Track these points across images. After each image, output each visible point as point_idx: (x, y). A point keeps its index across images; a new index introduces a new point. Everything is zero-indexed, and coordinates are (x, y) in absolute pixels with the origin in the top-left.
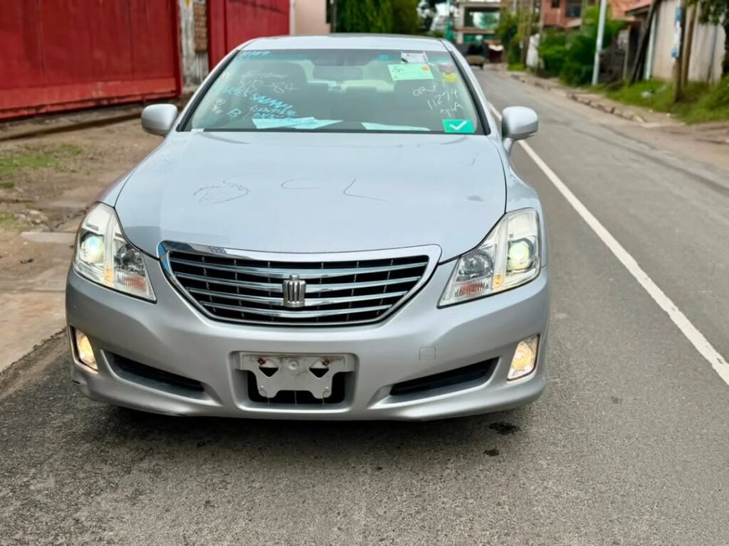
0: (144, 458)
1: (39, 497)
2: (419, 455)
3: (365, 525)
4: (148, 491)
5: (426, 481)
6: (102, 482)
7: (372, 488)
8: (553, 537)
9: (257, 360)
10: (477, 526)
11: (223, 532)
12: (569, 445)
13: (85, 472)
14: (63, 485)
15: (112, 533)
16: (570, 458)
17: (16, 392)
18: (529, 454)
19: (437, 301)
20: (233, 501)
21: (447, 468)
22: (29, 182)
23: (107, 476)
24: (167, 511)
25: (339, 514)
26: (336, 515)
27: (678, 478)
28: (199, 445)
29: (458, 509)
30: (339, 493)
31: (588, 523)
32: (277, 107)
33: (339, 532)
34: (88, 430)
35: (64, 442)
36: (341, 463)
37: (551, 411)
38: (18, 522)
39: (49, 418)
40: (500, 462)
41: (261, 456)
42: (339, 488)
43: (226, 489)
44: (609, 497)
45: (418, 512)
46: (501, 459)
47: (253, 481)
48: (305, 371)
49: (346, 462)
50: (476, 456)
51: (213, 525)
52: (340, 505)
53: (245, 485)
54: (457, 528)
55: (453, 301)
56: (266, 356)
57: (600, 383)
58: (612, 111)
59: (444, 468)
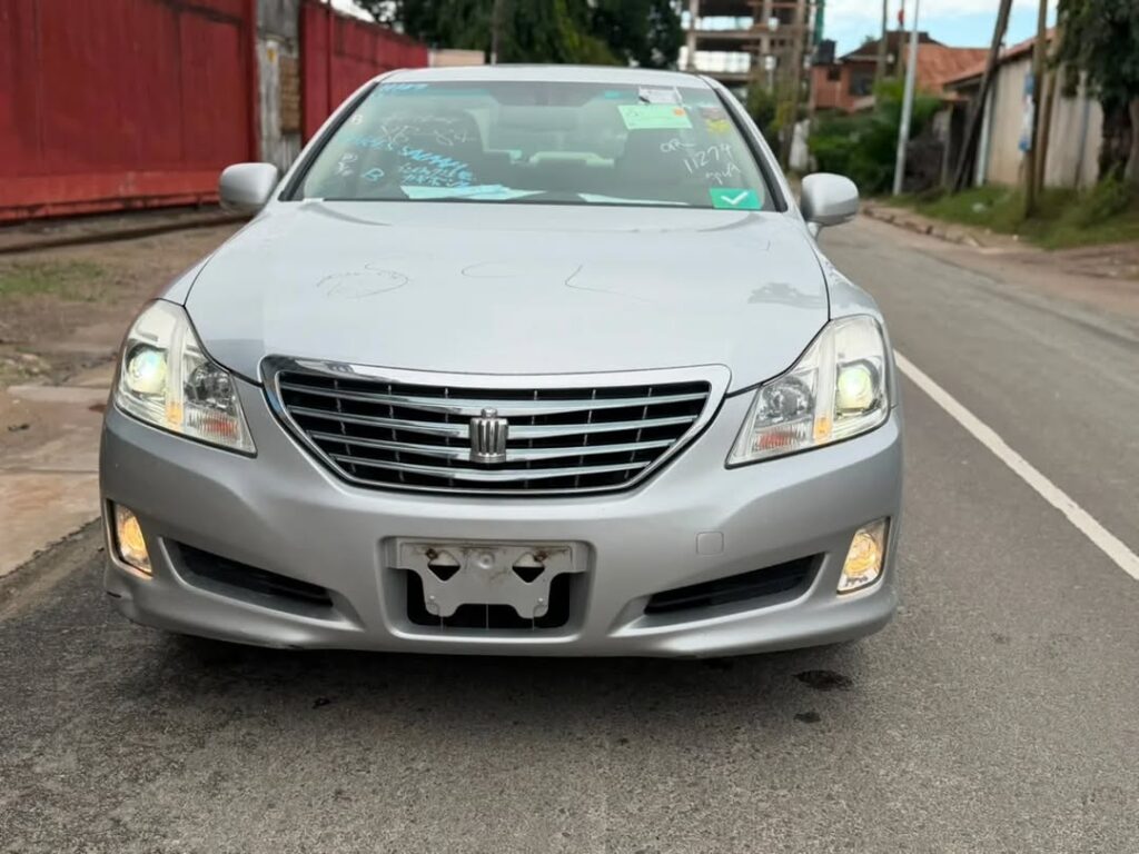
0: (227, 723)
1: (50, 784)
2: (688, 720)
3: (608, 830)
4: (236, 775)
5: (703, 761)
6: (157, 761)
7: (614, 770)
9: (424, 552)
10: (797, 831)
11: (367, 840)
12: (934, 707)
13: (127, 745)
14: (90, 766)
15: (178, 842)
16: (939, 727)
17: (5, 621)
18: (870, 720)
19: (725, 458)
20: (382, 790)
21: (736, 741)
22: (20, 313)
23: (165, 752)
24: (271, 806)
25: (562, 811)
26: (558, 813)
27: (1119, 757)
28: (318, 704)
29: (762, 804)
30: (559, 778)
31: (982, 827)
32: (442, 165)
33: (564, 840)
34: (130, 679)
35: (90, 699)
36: (557, 732)
37: (896, 655)
38: (15, 823)
39: (64, 662)
40: (823, 732)
41: (423, 721)
42: (559, 770)
43: (369, 772)
44: (1012, 786)
45: (696, 810)
46: (824, 727)
47: (413, 759)
48: (505, 572)
49: (567, 731)
50: (783, 722)
51: (350, 828)
52: (563, 798)
53: (399, 766)
54: (764, 834)
55: (749, 457)
56: (441, 545)
57: (971, 613)
58: (929, 232)
59: (732, 741)
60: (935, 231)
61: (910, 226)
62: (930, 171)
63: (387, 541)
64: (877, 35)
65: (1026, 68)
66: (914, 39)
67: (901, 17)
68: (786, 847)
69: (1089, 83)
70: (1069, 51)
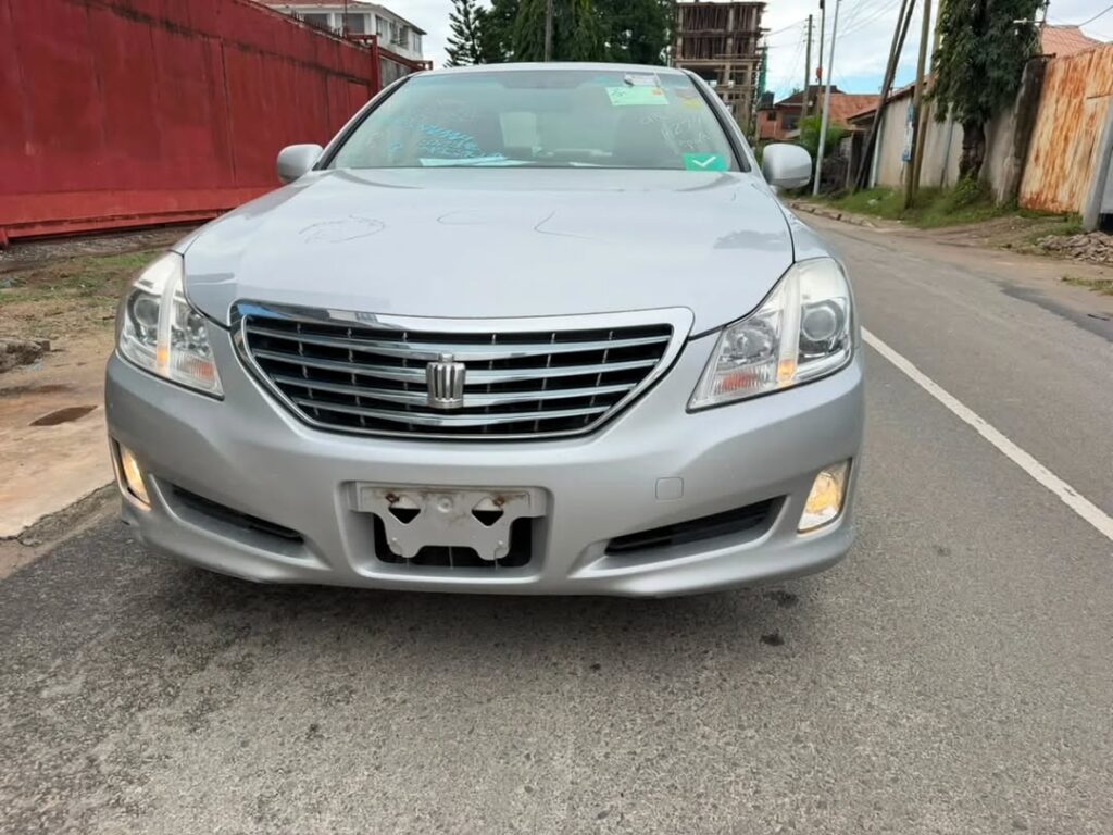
1: (48, 712)
2: (659, 643)
3: (572, 783)
4: (224, 704)
5: (672, 692)
6: (157, 684)
7: (584, 704)
8: (903, 811)
9: (384, 496)
10: (765, 786)
11: (327, 791)
12: (890, 627)
13: (137, 665)
14: (94, 690)
16: (897, 650)
18: (832, 643)
19: (686, 401)
20: (356, 726)
21: (704, 667)
23: (167, 674)
24: (244, 744)
25: (528, 757)
26: (524, 759)
29: (729, 748)
30: (530, 714)
31: (958, 781)
32: (452, 139)
33: (526, 797)
34: (164, 592)
35: (122, 612)
36: (535, 656)
39: (116, 573)
40: (787, 657)
41: (412, 641)
42: (530, 703)
43: (348, 703)
44: (980, 724)
45: (663, 756)
46: (788, 651)
47: (393, 688)
48: (465, 515)
49: (543, 655)
50: (749, 646)
51: (313, 776)
52: (530, 740)
53: (378, 696)
54: (732, 790)
55: (712, 401)
56: (400, 489)
57: (911, 524)
58: (839, 218)
59: (699, 667)
60: (843, 218)
61: (825, 215)
62: (838, 178)
63: (347, 485)
64: (802, 88)
65: (907, 104)
66: (828, 90)
67: (819, 73)
68: (755, 807)
69: (955, 110)
70: (941, 89)
